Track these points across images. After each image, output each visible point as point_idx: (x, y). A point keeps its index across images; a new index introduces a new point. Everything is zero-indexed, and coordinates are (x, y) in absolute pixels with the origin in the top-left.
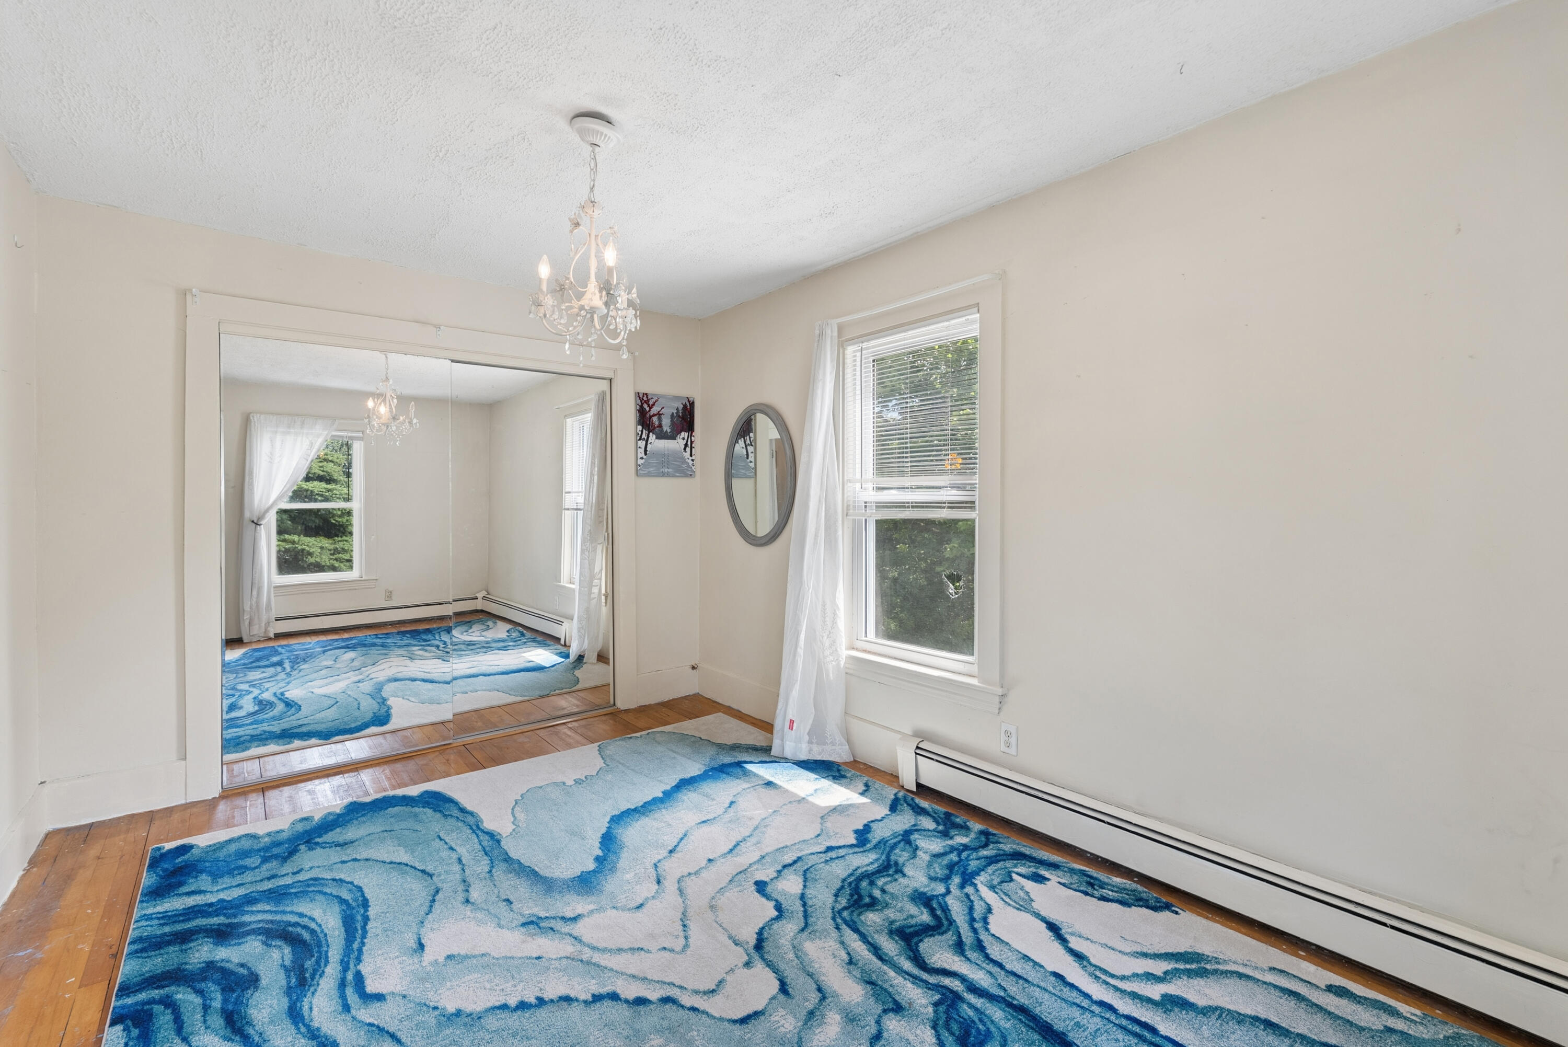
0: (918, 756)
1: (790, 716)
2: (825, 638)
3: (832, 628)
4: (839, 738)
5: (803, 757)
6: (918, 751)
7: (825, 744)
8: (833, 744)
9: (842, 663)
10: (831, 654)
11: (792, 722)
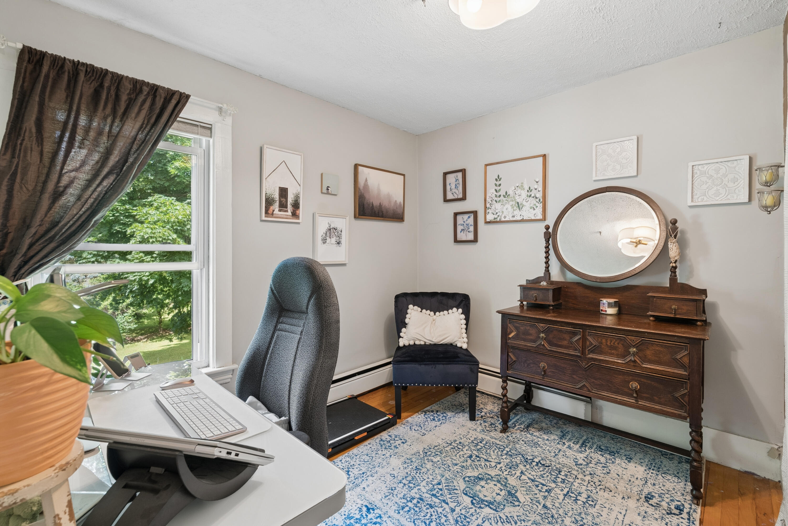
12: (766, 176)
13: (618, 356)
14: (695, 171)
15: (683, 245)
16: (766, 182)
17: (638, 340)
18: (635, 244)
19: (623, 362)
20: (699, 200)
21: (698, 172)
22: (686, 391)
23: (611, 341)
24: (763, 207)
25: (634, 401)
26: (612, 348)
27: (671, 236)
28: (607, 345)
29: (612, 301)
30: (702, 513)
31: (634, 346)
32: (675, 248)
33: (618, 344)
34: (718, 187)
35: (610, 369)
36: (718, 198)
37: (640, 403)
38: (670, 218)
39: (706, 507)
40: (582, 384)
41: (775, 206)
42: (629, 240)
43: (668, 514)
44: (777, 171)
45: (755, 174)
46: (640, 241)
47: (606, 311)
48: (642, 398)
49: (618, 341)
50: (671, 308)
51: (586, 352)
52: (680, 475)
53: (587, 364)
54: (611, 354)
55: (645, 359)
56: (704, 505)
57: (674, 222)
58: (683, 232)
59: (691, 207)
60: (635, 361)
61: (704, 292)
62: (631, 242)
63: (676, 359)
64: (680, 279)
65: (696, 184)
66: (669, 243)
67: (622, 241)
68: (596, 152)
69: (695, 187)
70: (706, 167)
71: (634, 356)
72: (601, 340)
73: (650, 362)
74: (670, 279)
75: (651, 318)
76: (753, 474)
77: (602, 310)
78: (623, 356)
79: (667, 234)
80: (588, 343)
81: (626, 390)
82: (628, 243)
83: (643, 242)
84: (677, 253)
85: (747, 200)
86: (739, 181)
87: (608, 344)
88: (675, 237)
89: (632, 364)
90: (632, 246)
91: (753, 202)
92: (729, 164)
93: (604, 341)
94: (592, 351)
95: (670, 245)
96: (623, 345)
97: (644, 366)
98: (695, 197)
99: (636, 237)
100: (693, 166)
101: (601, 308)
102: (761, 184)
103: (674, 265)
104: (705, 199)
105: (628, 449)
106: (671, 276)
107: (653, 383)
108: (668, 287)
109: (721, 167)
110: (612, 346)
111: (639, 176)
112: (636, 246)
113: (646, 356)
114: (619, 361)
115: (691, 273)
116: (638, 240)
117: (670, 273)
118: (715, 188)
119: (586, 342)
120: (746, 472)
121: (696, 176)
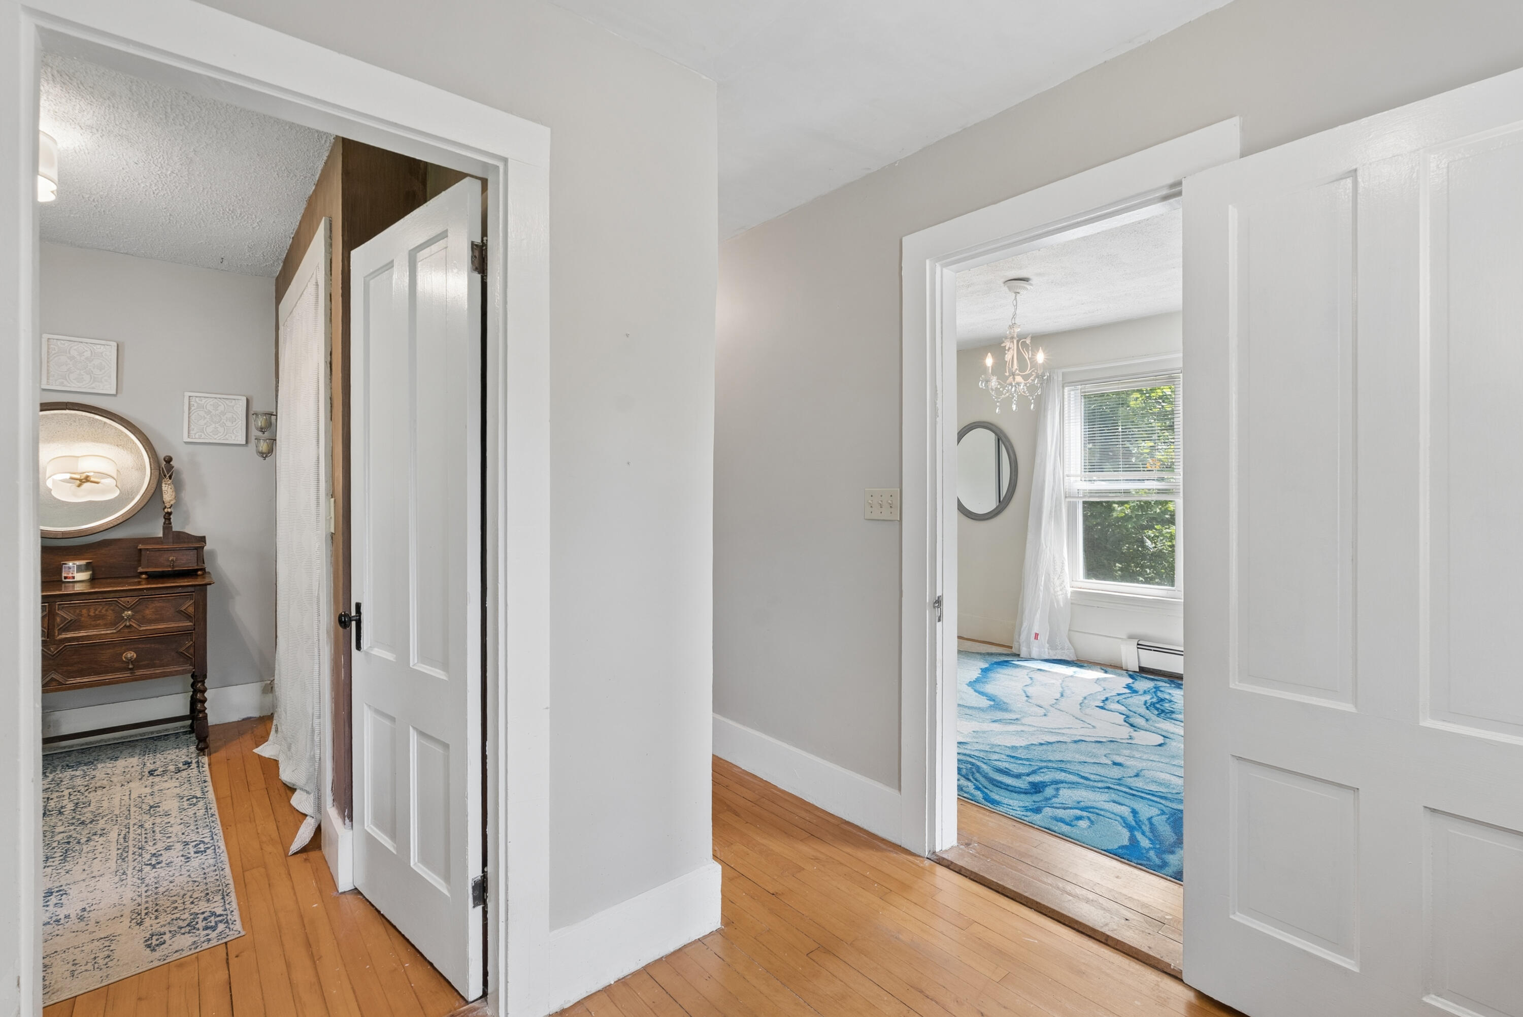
0: (1139, 650)
1: (1036, 629)
2: (1056, 579)
3: (1061, 573)
4: (1067, 644)
5: (1046, 657)
6: (1139, 646)
7: (1057, 649)
8: (1063, 649)
9: (1069, 595)
10: (1061, 590)
11: (1037, 635)
12: (261, 422)
13: (106, 626)
14: (192, 403)
15: (178, 488)
16: (262, 428)
17: (132, 600)
18: (78, 482)
19: (114, 631)
20: (197, 436)
21: (196, 405)
22: (191, 642)
23: (96, 610)
24: (260, 453)
25: (129, 675)
26: (97, 617)
27: (165, 476)
28: (89, 615)
29: (83, 562)
30: (210, 760)
31: (128, 609)
32: (170, 490)
33: (107, 610)
34: (217, 425)
35: (94, 645)
36: (216, 436)
37: (137, 674)
38: (162, 454)
39: (211, 756)
40: (49, 678)
41: (269, 453)
42: (68, 476)
43: (176, 773)
44: (270, 418)
45: (252, 418)
46: (88, 477)
47: (74, 578)
48: (140, 667)
49: (107, 607)
50: (168, 560)
51: (54, 633)
52: (180, 745)
53: (57, 649)
54: (95, 626)
55: (144, 621)
56: (209, 754)
57: (169, 460)
58: (178, 472)
59: (187, 443)
60: (130, 626)
61: (203, 539)
62: (72, 478)
63: (181, 611)
64: (176, 527)
65: (193, 417)
66: (163, 485)
67: (55, 477)
68: (48, 348)
69: (192, 421)
70: (204, 401)
71: (130, 620)
72: (81, 611)
73: (151, 622)
74: (164, 528)
75: (144, 576)
76: (251, 718)
77: (66, 578)
78: (113, 624)
79: (160, 473)
80: (58, 620)
81: (117, 665)
82: (64, 481)
83: (92, 479)
84: (173, 497)
85: (244, 442)
86: (237, 422)
87: (92, 614)
88: (170, 477)
89: (126, 630)
90: (73, 486)
91: (249, 445)
92: (227, 402)
93: (84, 611)
94: (66, 629)
95: (165, 487)
96: (113, 610)
97: (142, 629)
98: (191, 432)
99: (80, 471)
100: (190, 397)
101: (64, 575)
102: (257, 429)
103: (169, 510)
104: (203, 436)
105: (110, 752)
106: (164, 523)
107: (153, 645)
108: (161, 538)
109: (220, 403)
110: (97, 615)
111: (118, 395)
112: (79, 486)
113: (144, 617)
114: (108, 632)
115: (187, 519)
116: (84, 475)
117: (164, 520)
118: (213, 426)
119: (54, 619)
120: (244, 720)
121: (193, 408)
